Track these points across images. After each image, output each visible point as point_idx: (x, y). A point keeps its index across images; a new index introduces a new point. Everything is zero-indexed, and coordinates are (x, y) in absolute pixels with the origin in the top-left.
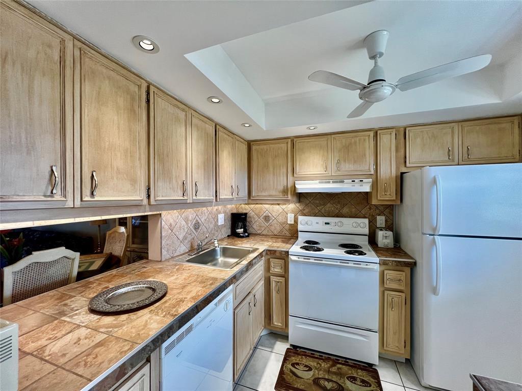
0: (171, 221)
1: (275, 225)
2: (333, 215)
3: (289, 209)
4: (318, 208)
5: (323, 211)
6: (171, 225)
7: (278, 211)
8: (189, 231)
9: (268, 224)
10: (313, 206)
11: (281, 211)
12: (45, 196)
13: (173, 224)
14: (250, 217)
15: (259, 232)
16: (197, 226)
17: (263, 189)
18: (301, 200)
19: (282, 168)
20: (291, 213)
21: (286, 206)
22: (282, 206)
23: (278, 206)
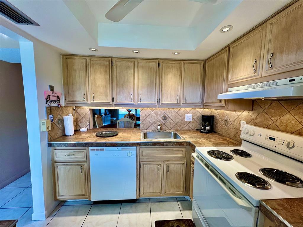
0: (146, 113)
1: (232, 130)
2: (293, 130)
3: (242, 117)
4: (272, 119)
5: (278, 123)
6: (146, 115)
7: (234, 117)
8: (158, 120)
9: (227, 127)
10: (267, 116)
11: (236, 118)
12: (83, 101)
13: (147, 115)
14: (217, 120)
15: (221, 132)
16: (164, 118)
17: (210, 97)
18: (254, 108)
19: (221, 77)
20: (243, 120)
21: (241, 113)
22: (237, 113)
23: (234, 113)
